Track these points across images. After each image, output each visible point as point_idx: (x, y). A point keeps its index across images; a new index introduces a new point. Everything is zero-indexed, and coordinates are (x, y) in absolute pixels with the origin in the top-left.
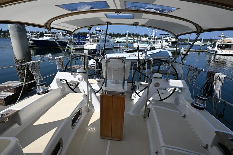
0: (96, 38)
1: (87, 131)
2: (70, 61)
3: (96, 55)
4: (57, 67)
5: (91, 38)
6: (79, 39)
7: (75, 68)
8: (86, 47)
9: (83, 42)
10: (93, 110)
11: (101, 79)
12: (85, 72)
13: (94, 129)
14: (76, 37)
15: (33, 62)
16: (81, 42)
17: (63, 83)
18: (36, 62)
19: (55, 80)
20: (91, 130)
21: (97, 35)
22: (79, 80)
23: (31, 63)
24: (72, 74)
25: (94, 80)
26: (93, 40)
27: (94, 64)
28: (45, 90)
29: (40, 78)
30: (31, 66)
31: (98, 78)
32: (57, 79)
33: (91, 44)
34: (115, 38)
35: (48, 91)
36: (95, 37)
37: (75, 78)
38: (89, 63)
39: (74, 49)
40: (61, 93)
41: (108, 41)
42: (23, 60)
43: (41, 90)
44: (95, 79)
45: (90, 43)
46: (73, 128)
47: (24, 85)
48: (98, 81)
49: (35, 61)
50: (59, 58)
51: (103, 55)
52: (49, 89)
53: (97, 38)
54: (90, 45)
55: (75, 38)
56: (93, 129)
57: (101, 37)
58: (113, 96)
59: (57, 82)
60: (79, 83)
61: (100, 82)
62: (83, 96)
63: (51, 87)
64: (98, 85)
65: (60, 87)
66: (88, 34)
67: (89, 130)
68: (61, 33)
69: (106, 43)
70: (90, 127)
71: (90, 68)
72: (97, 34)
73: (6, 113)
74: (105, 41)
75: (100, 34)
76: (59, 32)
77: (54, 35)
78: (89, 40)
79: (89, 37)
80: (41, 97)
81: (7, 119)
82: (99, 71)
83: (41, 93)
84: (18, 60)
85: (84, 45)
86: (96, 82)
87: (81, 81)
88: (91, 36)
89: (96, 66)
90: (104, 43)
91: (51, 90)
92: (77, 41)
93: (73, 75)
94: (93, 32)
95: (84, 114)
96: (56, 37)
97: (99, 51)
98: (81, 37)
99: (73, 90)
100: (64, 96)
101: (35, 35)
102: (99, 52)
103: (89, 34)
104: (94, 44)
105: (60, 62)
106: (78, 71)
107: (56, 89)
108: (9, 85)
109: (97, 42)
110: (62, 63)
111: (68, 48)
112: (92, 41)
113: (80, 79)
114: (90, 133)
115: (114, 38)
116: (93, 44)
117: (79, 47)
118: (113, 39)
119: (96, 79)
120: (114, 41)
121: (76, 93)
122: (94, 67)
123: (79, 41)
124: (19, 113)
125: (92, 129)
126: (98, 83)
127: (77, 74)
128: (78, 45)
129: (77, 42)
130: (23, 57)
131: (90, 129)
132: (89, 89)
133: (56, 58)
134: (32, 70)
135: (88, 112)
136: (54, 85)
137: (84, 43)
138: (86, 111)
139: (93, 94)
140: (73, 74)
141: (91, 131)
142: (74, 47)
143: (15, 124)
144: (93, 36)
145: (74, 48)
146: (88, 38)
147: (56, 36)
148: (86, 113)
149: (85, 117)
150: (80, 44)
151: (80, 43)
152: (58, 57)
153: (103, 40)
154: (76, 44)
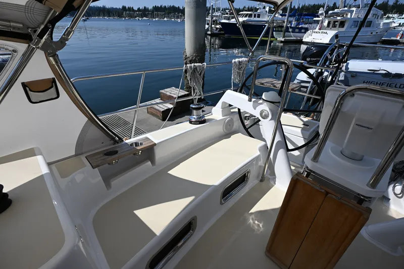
0: (339, 18)
1: (246, 220)
2: (252, 73)
3: (321, 60)
4: (232, 77)
5: (325, 17)
6: (297, 20)
7: (265, 84)
8: (308, 38)
9: (306, 26)
10: (272, 183)
11: (313, 119)
12: (279, 102)
13: (261, 226)
14: (293, 16)
15: (194, 66)
16: (300, 26)
17: (232, 110)
18: (199, 66)
19: (220, 104)
20: (254, 223)
21: (346, 9)
22: (261, 114)
23: (191, 67)
24: (250, 100)
25: (295, 117)
26: (329, 23)
27: (309, 82)
28: (200, 118)
29: (200, 95)
30: (191, 71)
31: (307, 116)
32: (224, 103)
33: (321, 31)
34: (395, 16)
35: (204, 122)
36: (337, 14)
37: (255, 109)
38: (298, 77)
39: (282, 42)
40: (225, 130)
41: (370, 24)
42: (193, 58)
43: (194, 117)
44: (298, 116)
45: (320, 29)
46: (221, 204)
47: (177, 102)
48: (305, 124)
49: (198, 64)
50: (240, 62)
51: (340, 60)
52: (206, 118)
53: (343, 16)
54: (319, 34)
55: (290, 19)
56: (259, 225)
57: (351, 16)
58: (327, 193)
59: (223, 108)
60: (259, 120)
61: (308, 126)
62: (260, 149)
63: (212, 114)
64: (302, 133)
65: (226, 119)
66: (323, 7)
67: (251, 221)
68: (267, 9)
69: (362, 29)
70: (253, 216)
71: (295, 91)
72: (345, 7)
73: (141, 142)
74: (363, 23)
75: (355, 6)
76: (264, 8)
77: (255, 13)
78: (320, 22)
79: (322, 14)
80: (192, 128)
81: (140, 152)
82: (316, 101)
83: (194, 122)
84: (187, 56)
85: (305, 33)
86: (301, 124)
87: (264, 119)
88: (326, 12)
89: (312, 87)
90: (356, 29)
91: (209, 120)
92: (294, 24)
93: (252, 102)
94: (335, 4)
95: (252, 182)
96: (258, 17)
97: (333, 51)
98: (305, 15)
99: (247, 130)
100: (227, 135)
101: (227, 14)
102: (331, 54)
103: (325, 8)
104: (328, 32)
105: (239, 69)
106: (263, 97)
107: (218, 119)
108: (171, 93)
109: (338, 26)
110: (241, 72)
111: (272, 39)
112: (326, 24)
113: (264, 114)
114: (250, 229)
115: (390, 15)
116: (325, 31)
117: (293, 36)
118: (388, 18)
119: (302, 117)
120: (388, 24)
121: (251, 136)
122: (307, 87)
123: (298, 24)
124: (155, 147)
125: (256, 222)
126: (303, 129)
127: (261, 101)
128: (292, 32)
129: (291, 27)
130: (194, 52)
131: (252, 219)
132: (278, 138)
133: (233, 61)
134: (191, 79)
135: (261, 181)
136: (216, 113)
137: (307, 30)
138: (258, 177)
139: (281, 153)
140: (253, 100)
141: (253, 227)
142: (284, 37)
143: (147, 162)
144: (333, 13)
145: (283, 40)
146: (318, 17)
147: (258, 15)
148: (256, 182)
149: (253, 190)
150: (297, 30)
151: (298, 28)
152: (237, 60)
153: (355, 22)
154: (290, 30)
